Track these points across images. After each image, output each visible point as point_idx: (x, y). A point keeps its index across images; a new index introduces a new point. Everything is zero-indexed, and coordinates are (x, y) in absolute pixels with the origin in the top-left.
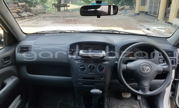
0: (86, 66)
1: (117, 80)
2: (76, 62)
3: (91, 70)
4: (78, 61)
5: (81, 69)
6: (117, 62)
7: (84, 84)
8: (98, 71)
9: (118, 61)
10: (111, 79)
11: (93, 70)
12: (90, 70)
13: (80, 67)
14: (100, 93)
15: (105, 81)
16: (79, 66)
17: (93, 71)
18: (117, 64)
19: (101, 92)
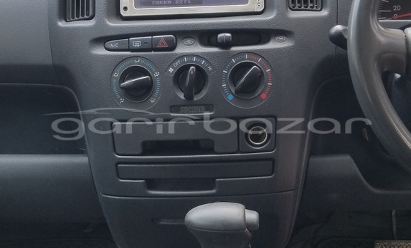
0: (156, 74)
1: (348, 158)
2: (100, 51)
3: (189, 97)
4: (111, 44)
5: (126, 89)
6: (339, 27)
7: (151, 184)
8: (230, 97)
9: (345, 23)
10: (312, 153)
11: (198, 92)
12: (182, 96)
13: (123, 79)
14: (249, 225)
15: (272, 160)
16: (117, 75)
17: (196, 98)
18: (340, 40)
19: (252, 216)
